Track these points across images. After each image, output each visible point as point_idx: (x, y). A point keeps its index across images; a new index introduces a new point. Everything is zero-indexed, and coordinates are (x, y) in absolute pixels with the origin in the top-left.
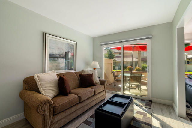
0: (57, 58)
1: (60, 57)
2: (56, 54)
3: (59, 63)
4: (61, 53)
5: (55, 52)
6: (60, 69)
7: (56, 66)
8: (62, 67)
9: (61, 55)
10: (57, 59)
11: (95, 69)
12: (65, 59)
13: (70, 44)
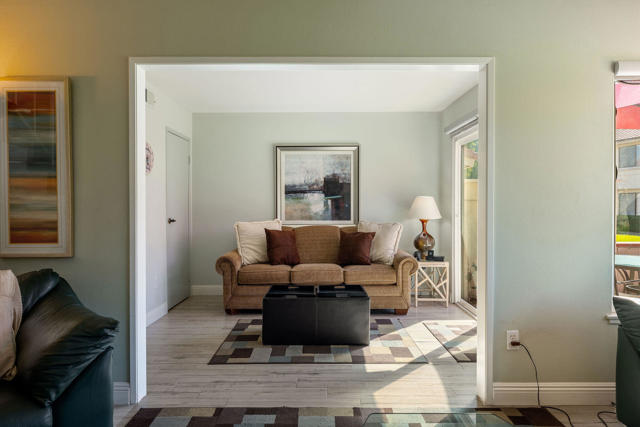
0: (304, 192)
1: (311, 189)
2: (301, 185)
3: (308, 204)
4: (313, 181)
5: (299, 180)
6: (310, 218)
7: (302, 210)
8: (316, 214)
9: (313, 185)
10: (302, 195)
11: (423, 222)
12: (323, 195)
13: (339, 156)
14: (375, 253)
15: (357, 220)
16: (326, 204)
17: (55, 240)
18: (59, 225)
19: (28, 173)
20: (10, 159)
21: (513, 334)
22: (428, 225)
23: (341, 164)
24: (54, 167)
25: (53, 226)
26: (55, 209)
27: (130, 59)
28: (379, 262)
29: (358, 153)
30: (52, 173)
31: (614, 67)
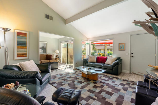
8: (40, 52)
11: (57, 53)
12: (41, 50)
13: (44, 44)
14: (52, 58)
15: (47, 53)
16: (42, 51)
17: (26, 56)
18: (27, 54)
19: (21, 46)
20: (17, 43)
21: (76, 63)
22: (57, 54)
23: (44, 45)
24: (26, 45)
25: (26, 54)
26: (26, 52)
27: (39, 31)
28: (53, 59)
29: (47, 43)
30: (26, 46)
31: (82, 40)
